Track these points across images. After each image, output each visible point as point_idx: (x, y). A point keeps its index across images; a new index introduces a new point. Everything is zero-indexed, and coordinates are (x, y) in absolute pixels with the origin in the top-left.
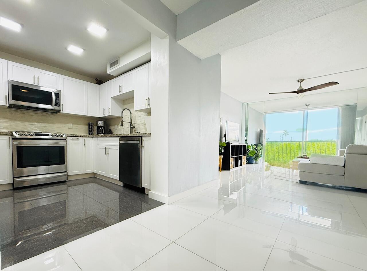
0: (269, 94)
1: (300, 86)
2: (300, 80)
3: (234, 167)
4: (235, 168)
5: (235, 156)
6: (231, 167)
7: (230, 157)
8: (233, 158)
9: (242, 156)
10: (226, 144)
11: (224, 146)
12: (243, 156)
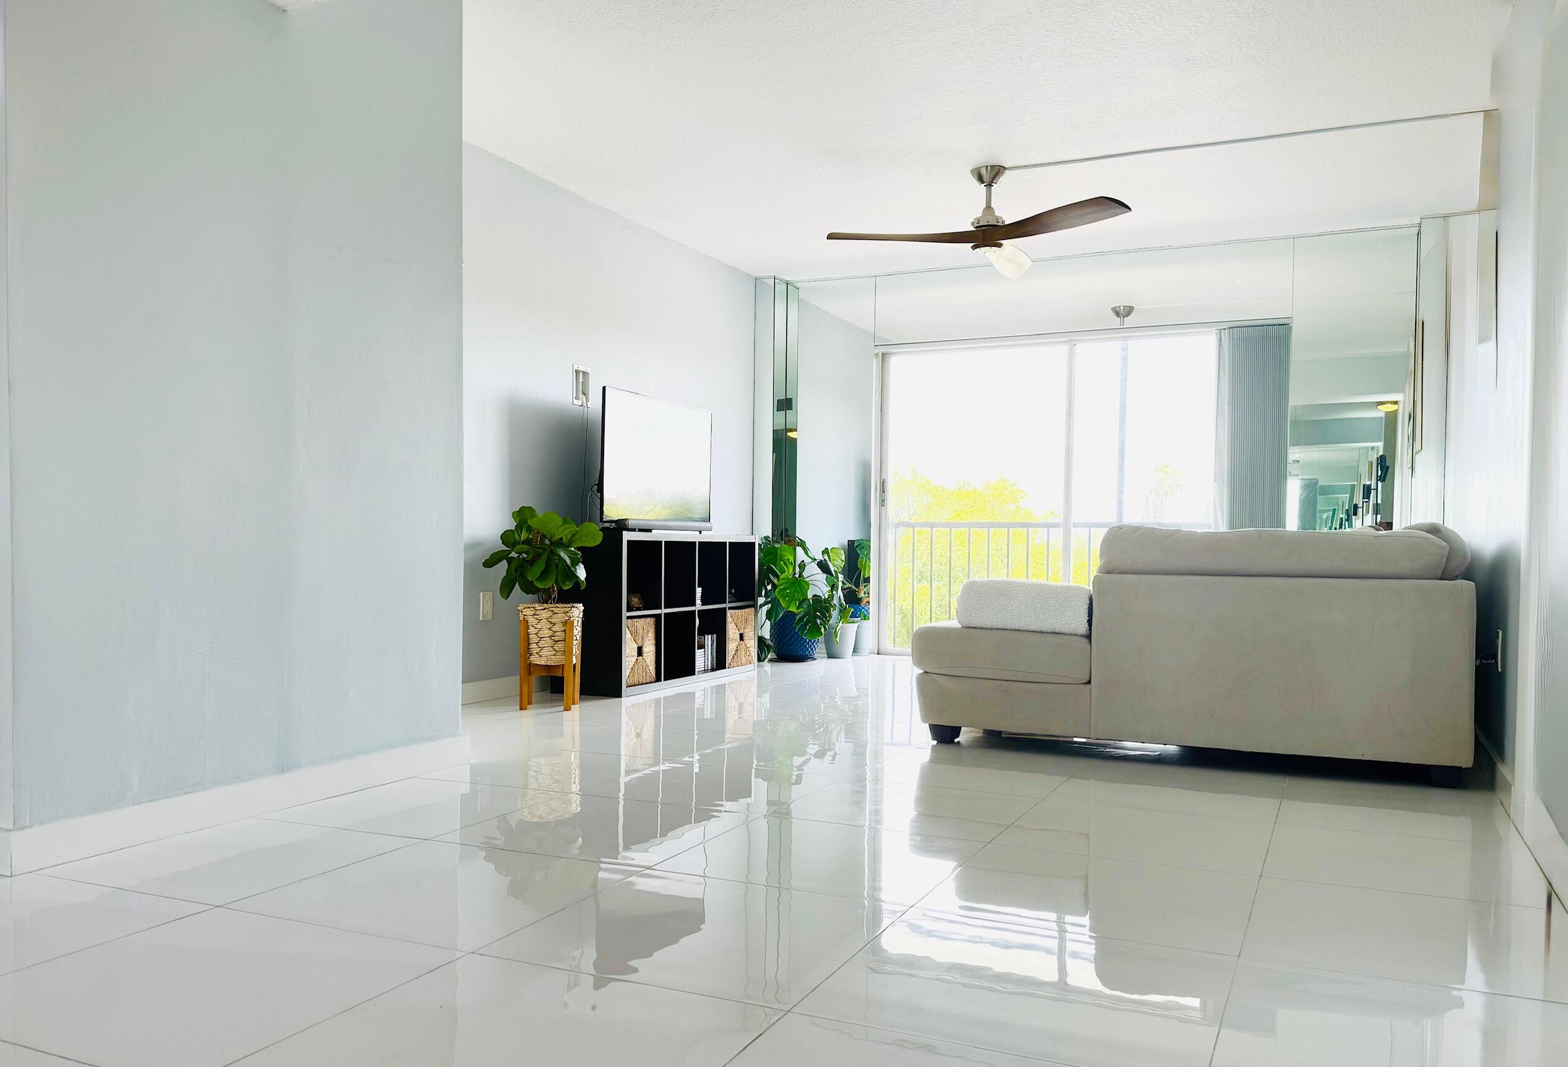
0: (831, 237)
1: (989, 207)
2: (983, 171)
3: (658, 679)
4: (663, 683)
5: (664, 611)
6: (631, 681)
7: (625, 614)
8: (651, 621)
9: (723, 612)
10: (601, 534)
11: (587, 545)
12: (729, 613)
